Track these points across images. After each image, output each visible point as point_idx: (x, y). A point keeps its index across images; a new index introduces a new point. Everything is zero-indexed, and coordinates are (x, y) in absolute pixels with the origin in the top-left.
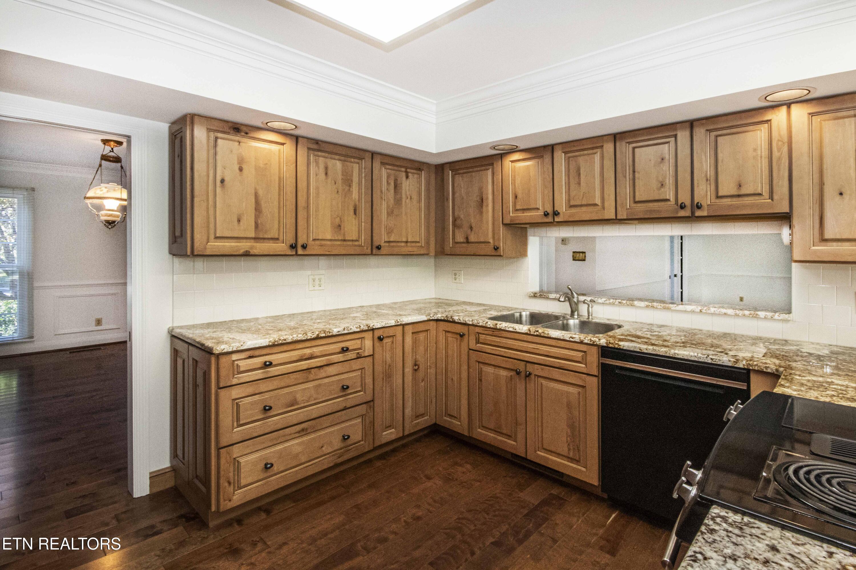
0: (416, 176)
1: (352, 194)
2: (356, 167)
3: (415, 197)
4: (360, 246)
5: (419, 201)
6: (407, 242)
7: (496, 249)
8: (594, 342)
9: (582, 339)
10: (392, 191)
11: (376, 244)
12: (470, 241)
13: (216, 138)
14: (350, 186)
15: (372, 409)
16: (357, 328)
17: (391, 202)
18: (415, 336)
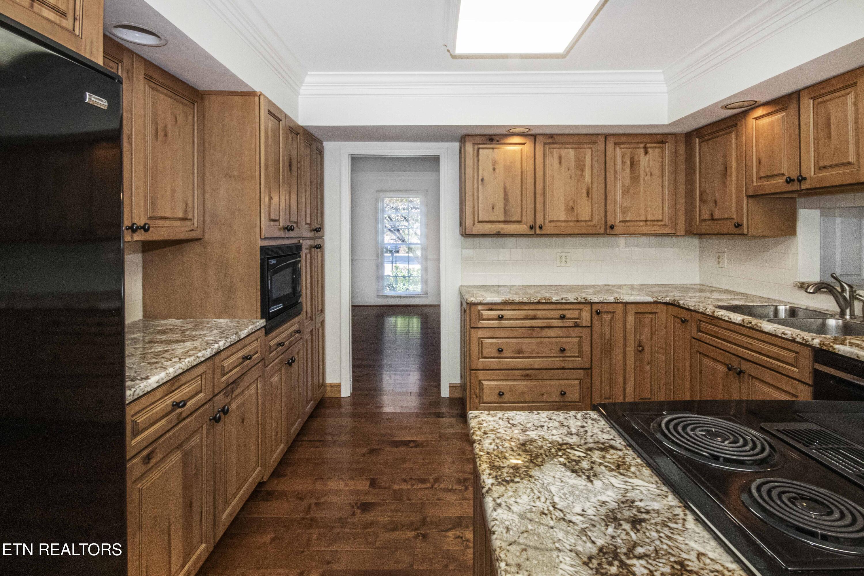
0: (657, 150)
1: (585, 178)
2: (588, 153)
3: (657, 172)
4: (594, 226)
5: (663, 176)
6: (646, 221)
7: (738, 226)
8: (807, 342)
9: (794, 336)
10: (628, 170)
11: (609, 223)
12: (714, 218)
13: (478, 149)
14: (583, 171)
15: (589, 375)
16: (574, 299)
17: (628, 181)
18: (639, 317)
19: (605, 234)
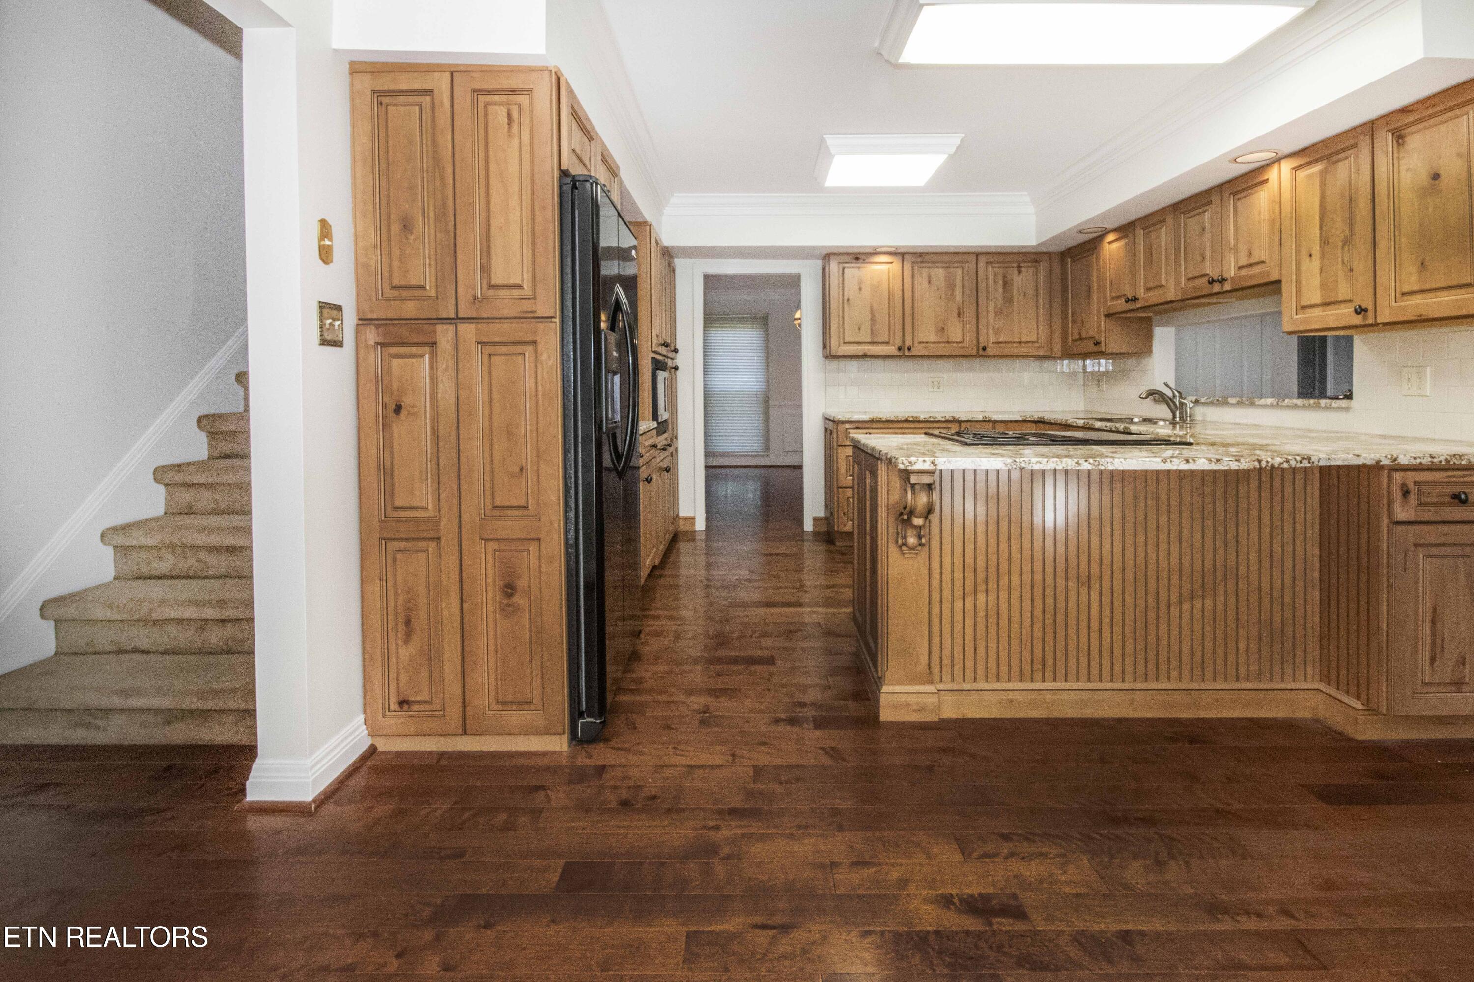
0: (1031, 270)
1: (956, 298)
2: (959, 271)
3: (1031, 293)
4: (966, 347)
5: (1037, 296)
6: (1020, 342)
7: (1097, 345)
10: (1001, 290)
11: (982, 345)
12: (1083, 338)
13: (844, 269)
14: (953, 290)
17: (1000, 300)
19: (978, 356)
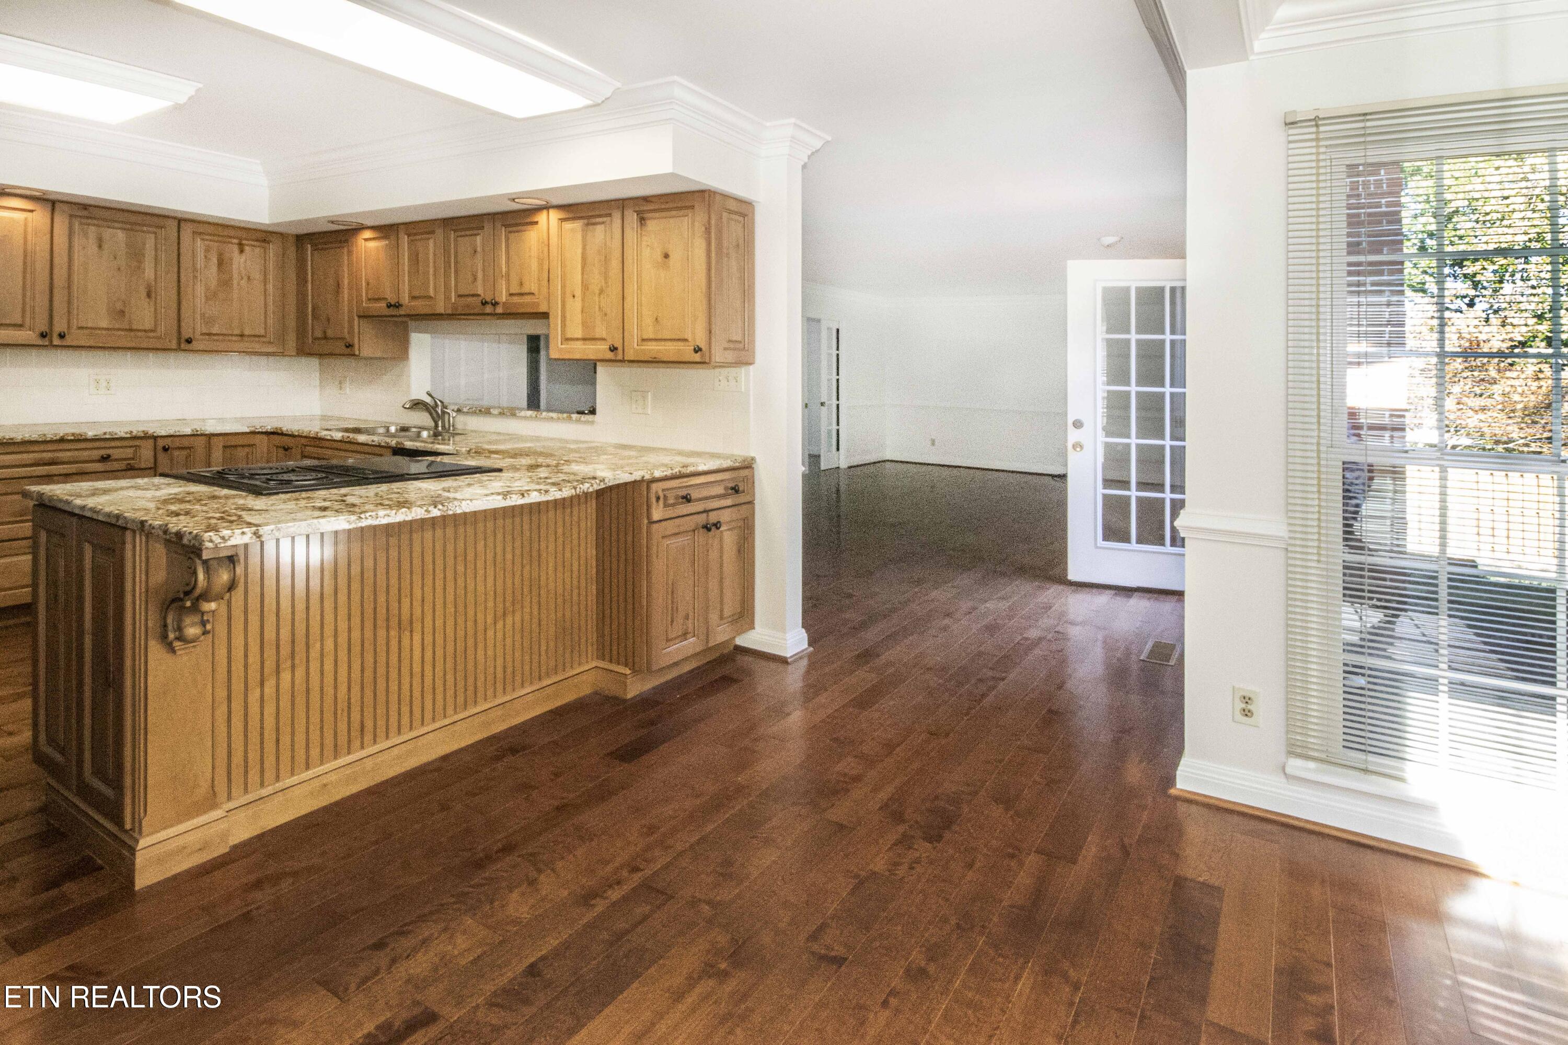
0: (257, 250)
1: (144, 272)
2: (150, 239)
3: (257, 278)
4: (160, 338)
5: (265, 284)
6: (241, 336)
7: (349, 346)
10: (214, 269)
11: (186, 334)
12: (328, 337)
14: (141, 262)
16: (126, 433)
17: (213, 283)
18: (228, 451)
19: (178, 349)
